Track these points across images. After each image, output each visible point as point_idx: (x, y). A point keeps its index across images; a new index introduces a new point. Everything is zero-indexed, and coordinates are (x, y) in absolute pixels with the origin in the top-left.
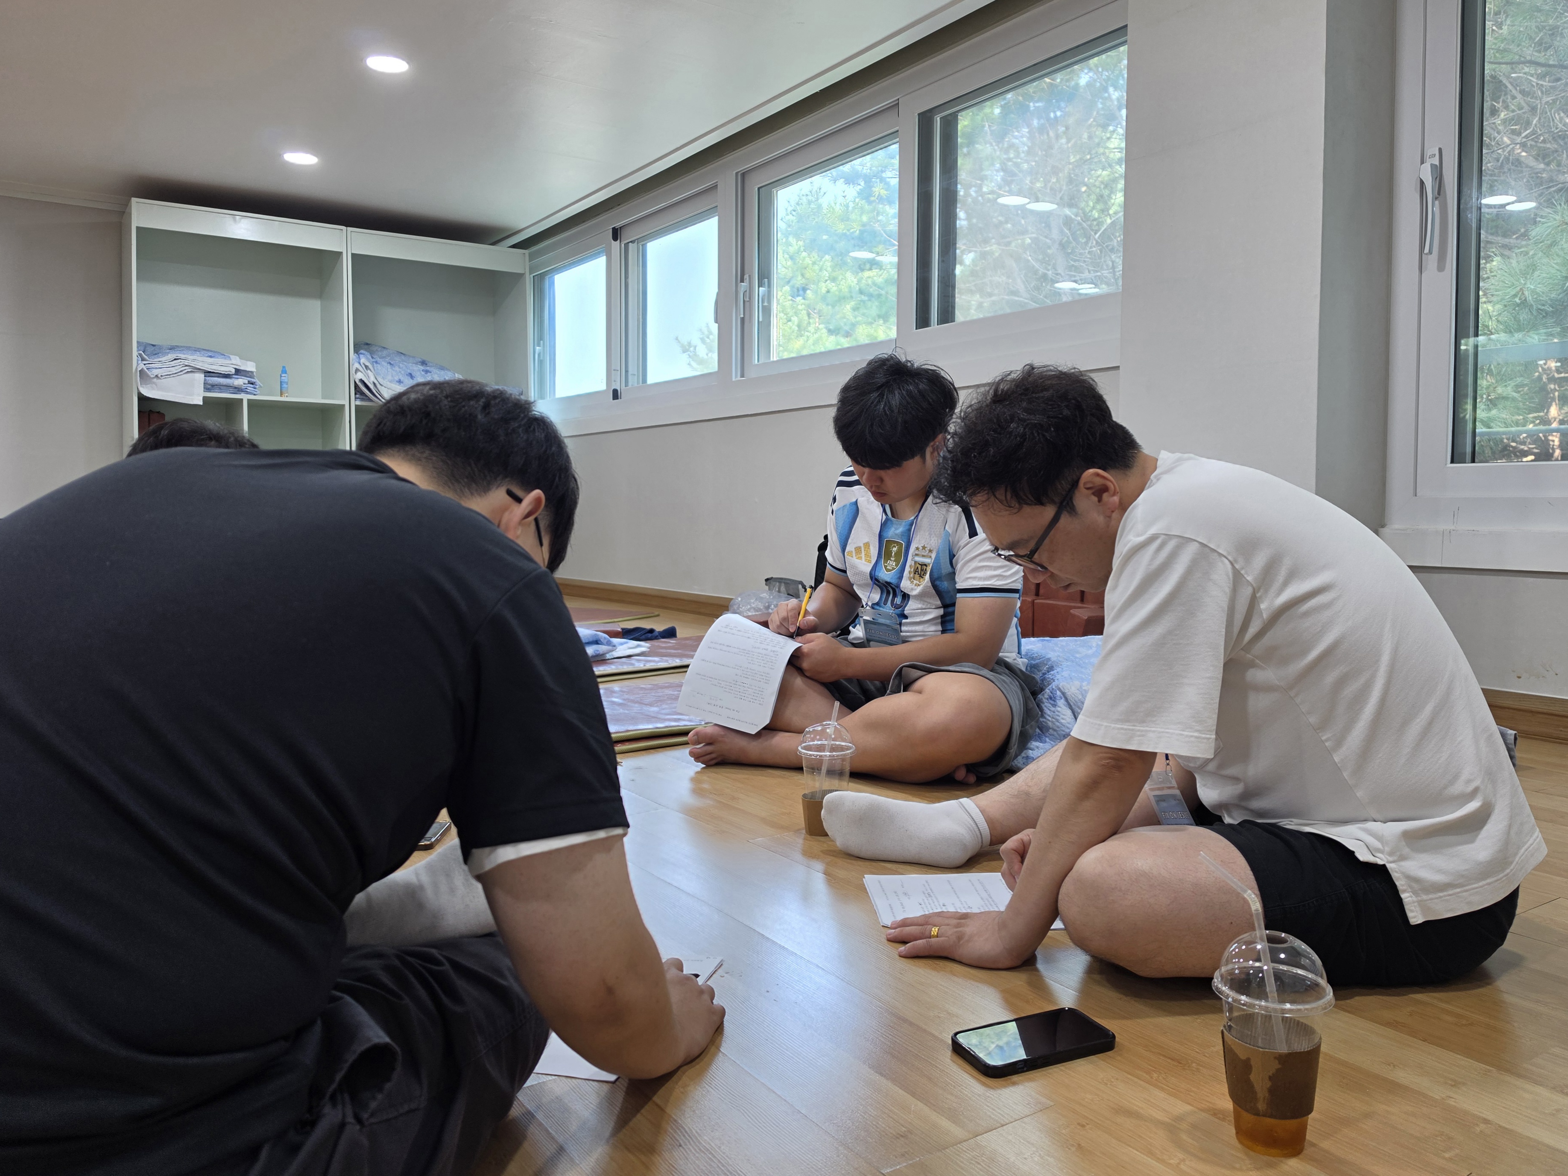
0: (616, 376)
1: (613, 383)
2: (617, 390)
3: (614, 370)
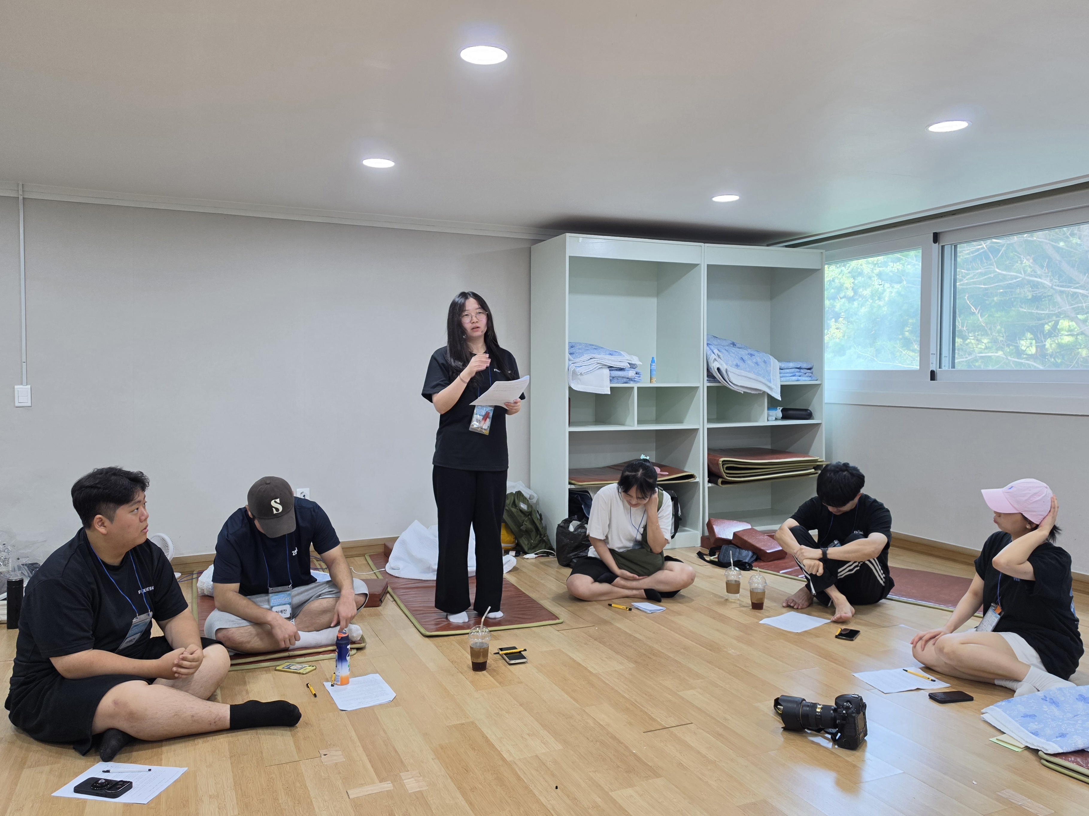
0: (933, 360)
1: (931, 365)
2: (934, 371)
3: (932, 354)
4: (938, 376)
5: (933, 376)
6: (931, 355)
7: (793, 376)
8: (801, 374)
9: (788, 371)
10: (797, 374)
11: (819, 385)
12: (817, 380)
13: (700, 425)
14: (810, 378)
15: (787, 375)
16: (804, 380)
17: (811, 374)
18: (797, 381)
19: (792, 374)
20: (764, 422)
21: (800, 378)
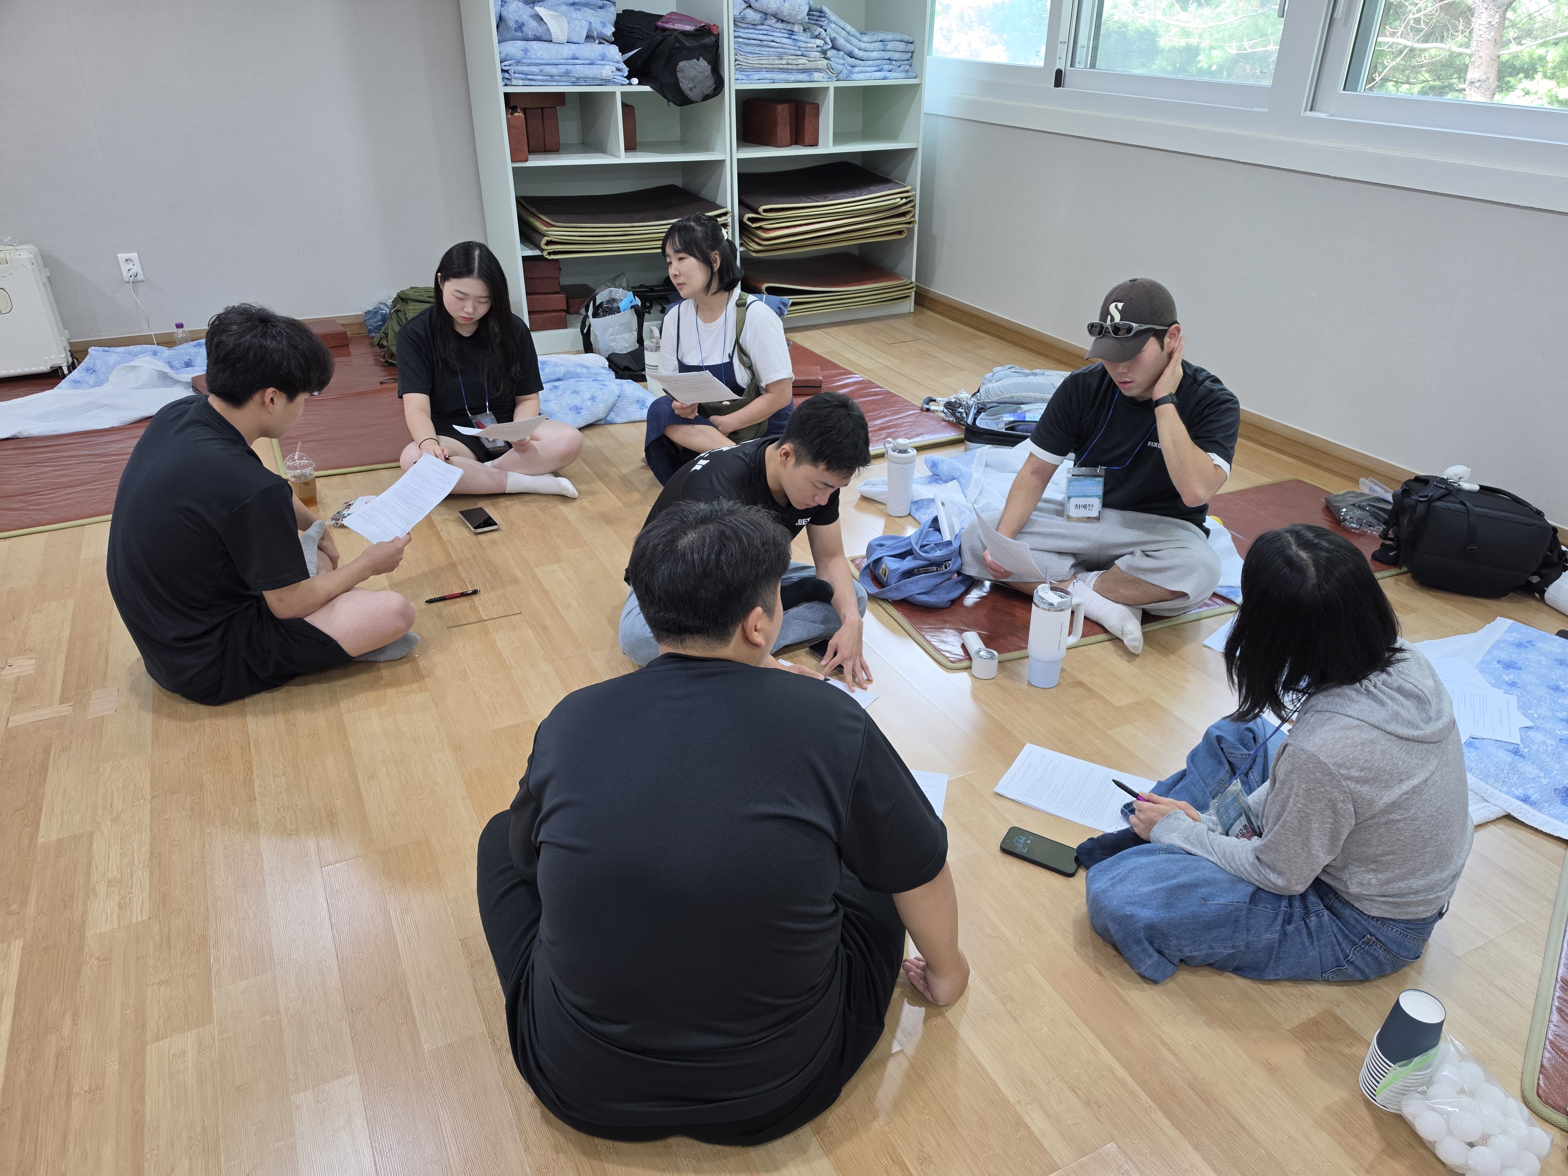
0: (1063, 52)
1: (1058, 61)
2: (1061, 71)
3: (1061, 42)
4: (1068, 79)
5: (1059, 79)
6: (1059, 44)
7: (879, 71)
8: (891, 67)
9: (870, 63)
10: (886, 67)
11: (918, 86)
12: (915, 78)
13: (725, 154)
14: (904, 75)
15: (869, 69)
16: (896, 78)
17: (907, 67)
18: (884, 79)
19: (876, 68)
20: (828, 147)
21: (888, 74)
